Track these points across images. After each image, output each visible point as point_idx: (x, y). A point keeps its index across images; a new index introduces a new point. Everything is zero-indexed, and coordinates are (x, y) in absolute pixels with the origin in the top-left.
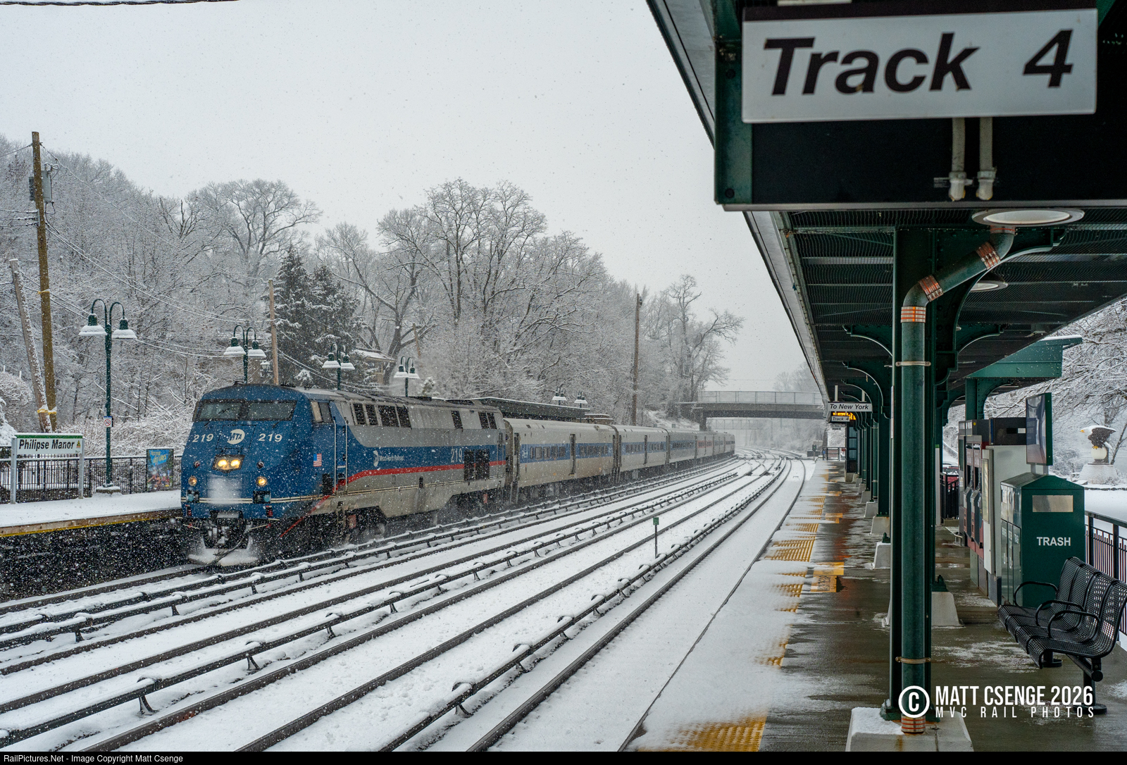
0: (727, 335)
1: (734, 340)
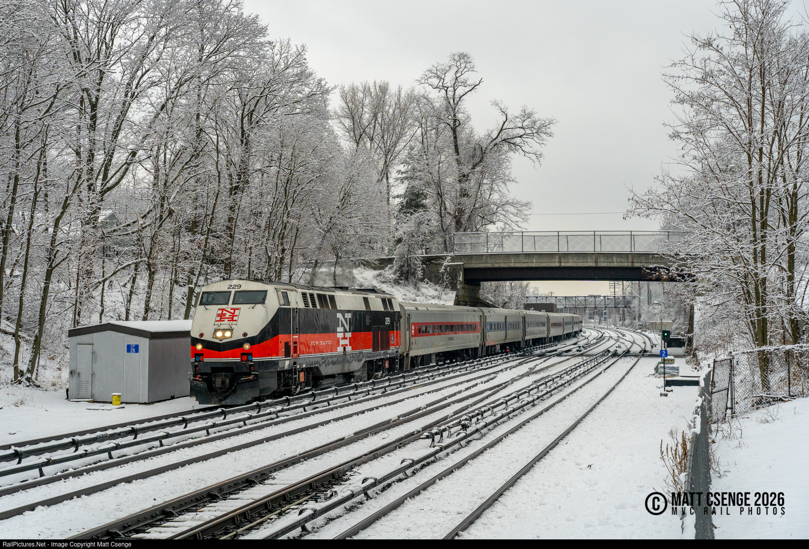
1: (539, 156)
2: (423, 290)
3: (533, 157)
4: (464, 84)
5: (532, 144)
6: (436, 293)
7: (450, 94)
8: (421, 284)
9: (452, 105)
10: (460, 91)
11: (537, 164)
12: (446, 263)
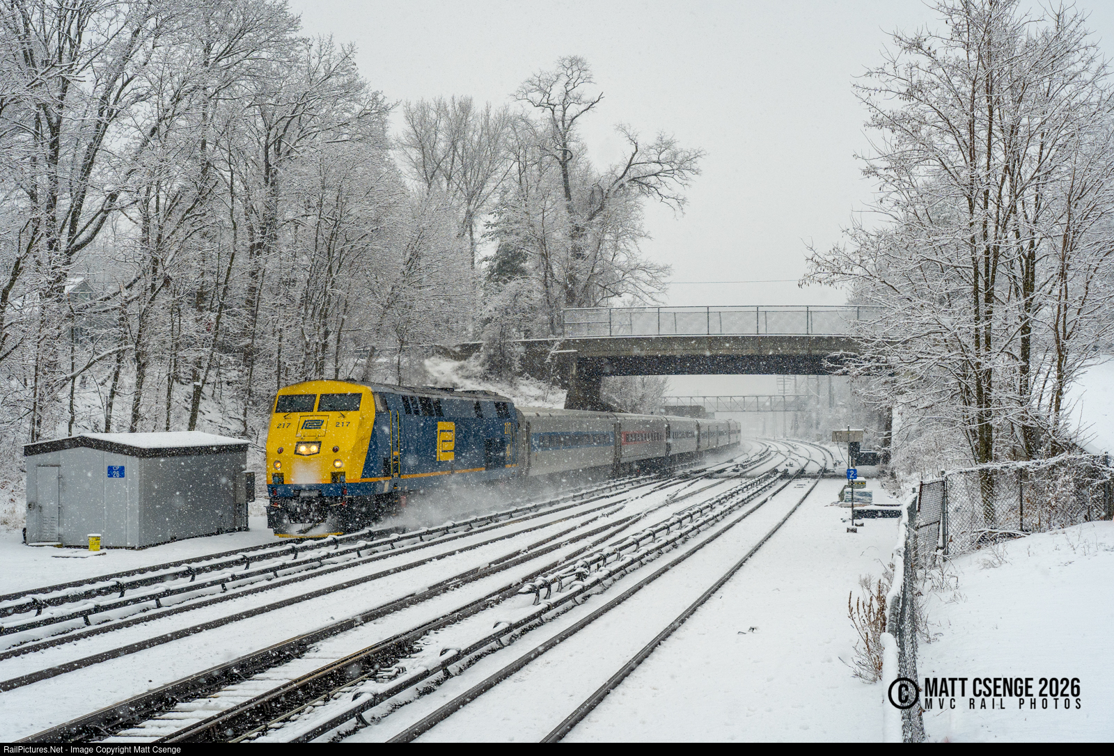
0: (664, 191)
1: (681, 202)
2: (523, 389)
3: (674, 203)
4: (578, 99)
5: (671, 185)
6: (539, 393)
7: (559, 114)
8: (519, 380)
9: (561, 130)
10: (572, 110)
11: (679, 213)
12: (553, 351)
